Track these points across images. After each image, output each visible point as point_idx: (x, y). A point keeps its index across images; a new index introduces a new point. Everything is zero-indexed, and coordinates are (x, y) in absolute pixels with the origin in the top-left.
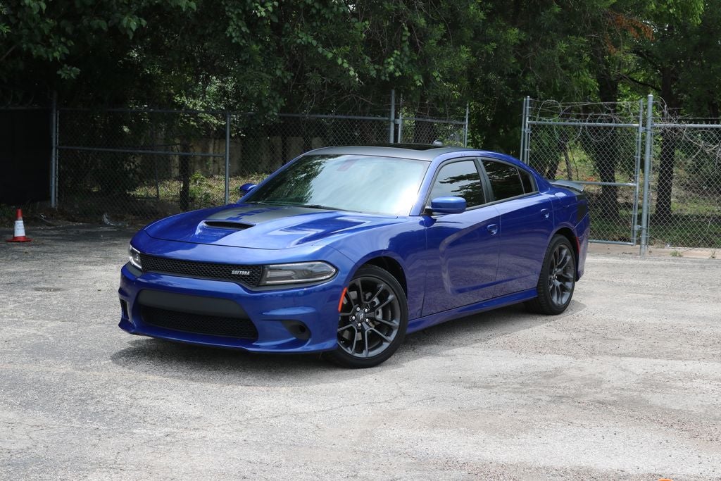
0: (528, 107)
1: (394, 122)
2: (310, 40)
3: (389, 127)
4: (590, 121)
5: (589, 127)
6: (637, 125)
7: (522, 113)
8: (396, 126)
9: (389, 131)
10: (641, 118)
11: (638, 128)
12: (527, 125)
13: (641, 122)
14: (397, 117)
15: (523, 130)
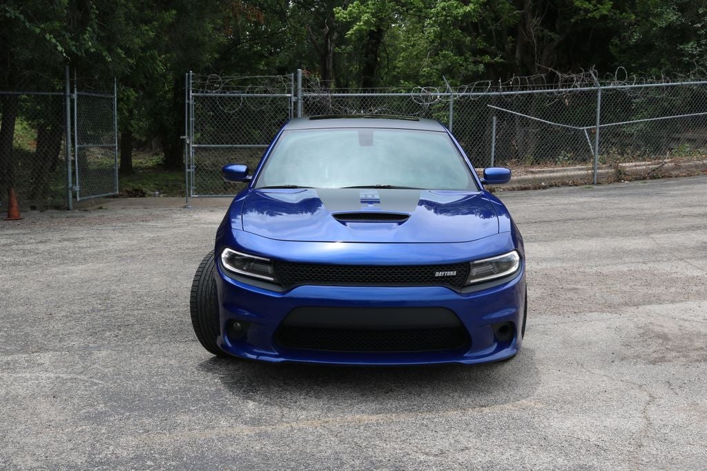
0: (191, 81)
1: (70, 96)
2: (17, 15)
3: (65, 100)
4: (248, 93)
5: (247, 98)
6: (289, 95)
7: (185, 86)
8: (72, 101)
9: (66, 106)
10: (293, 89)
11: (290, 97)
12: (191, 97)
13: (293, 93)
14: (72, 91)
15: (187, 101)
